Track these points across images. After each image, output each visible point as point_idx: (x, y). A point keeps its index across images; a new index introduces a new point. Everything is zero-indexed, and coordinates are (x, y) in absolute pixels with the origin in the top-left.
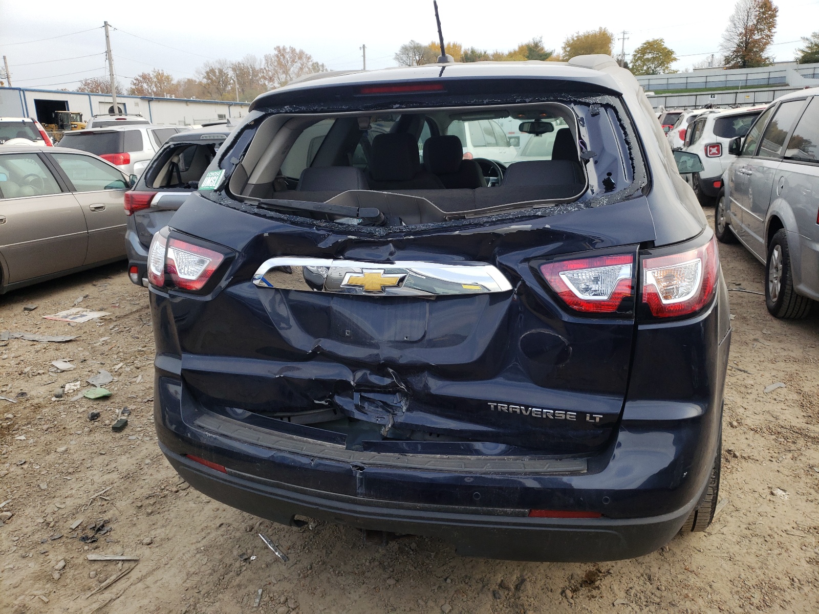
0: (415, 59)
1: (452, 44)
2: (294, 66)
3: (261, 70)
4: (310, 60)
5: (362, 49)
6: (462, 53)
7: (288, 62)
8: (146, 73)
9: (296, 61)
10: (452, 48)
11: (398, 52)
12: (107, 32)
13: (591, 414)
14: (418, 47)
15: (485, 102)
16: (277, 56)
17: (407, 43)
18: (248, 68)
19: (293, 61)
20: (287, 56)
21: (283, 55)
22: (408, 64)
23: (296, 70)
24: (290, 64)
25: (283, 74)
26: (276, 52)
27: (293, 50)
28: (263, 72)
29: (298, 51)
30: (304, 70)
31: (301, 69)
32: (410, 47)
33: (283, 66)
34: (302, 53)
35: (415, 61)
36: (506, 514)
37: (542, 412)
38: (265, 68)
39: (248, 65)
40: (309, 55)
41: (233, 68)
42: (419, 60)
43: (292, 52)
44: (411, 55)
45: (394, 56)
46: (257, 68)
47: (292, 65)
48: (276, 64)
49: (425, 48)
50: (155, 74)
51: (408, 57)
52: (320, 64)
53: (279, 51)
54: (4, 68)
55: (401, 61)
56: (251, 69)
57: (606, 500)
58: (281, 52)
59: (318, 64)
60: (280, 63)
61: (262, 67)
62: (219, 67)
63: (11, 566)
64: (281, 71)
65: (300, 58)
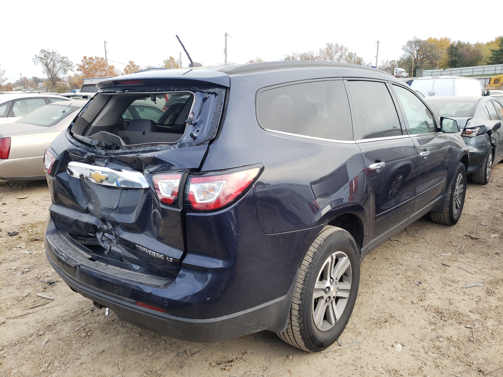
0: (415, 49)
1: (444, 38)
2: (337, 55)
3: (317, 58)
4: (347, 51)
5: (377, 44)
6: (451, 43)
7: (333, 52)
8: (252, 60)
9: (338, 51)
10: (444, 41)
11: (405, 45)
12: (226, 38)
13: (169, 257)
14: (419, 41)
15: (158, 90)
16: (327, 49)
17: (412, 39)
18: (309, 56)
19: (337, 52)
20: (333, 49)
21: (330, 48)
22: (411, 52)
23: (337, 58)
24: (334, 53)
25: (329, 59)
26: (327, 47)
27: (337, 45)
28: (318, 59)
29: (340, 46)
30: (343, 57)
31: (341, 56)
32: (413, 41)
33: (330, 54)
34: (342, 46)
35: (416, 50)
36: (126, 301)
37: (152, 252)
38: (319, 56)
39: (309, 54)
40: (346, 48)
41: (300, 57)
42: (419, 49)
43: (336, 46)
44: (413, 46)
45: (402, 47)
46: (315, 56)
47: (336, 54)
48: (326, 53)
49: (424, 41)
50: (257, 60)
51: (411, 48)
52: (354, 53)
53: (329, 46)
54: (179, 58)
55: (406, 51)
56: (311, 57)
57: (166, 303)
58: (330, 47)
59: (352, 53)
60: (328, 53)
61: (318, 55)
62: (292, 55)
63: (10, 291)
64: (328, 58)
65: (341, 50)
